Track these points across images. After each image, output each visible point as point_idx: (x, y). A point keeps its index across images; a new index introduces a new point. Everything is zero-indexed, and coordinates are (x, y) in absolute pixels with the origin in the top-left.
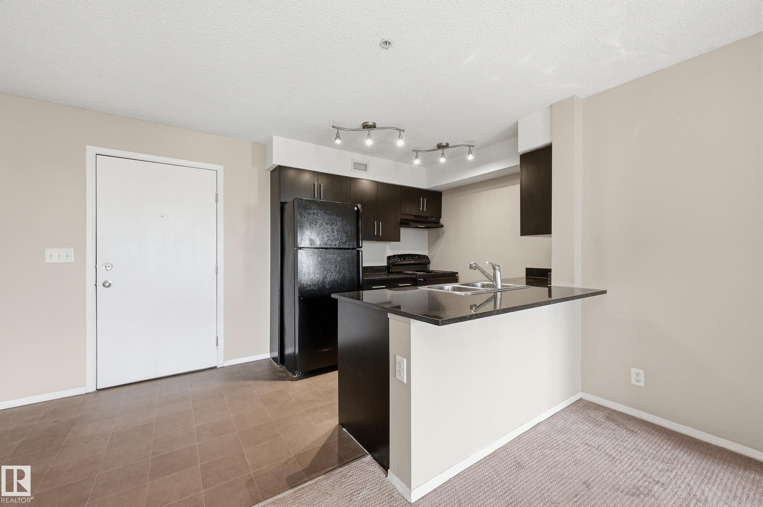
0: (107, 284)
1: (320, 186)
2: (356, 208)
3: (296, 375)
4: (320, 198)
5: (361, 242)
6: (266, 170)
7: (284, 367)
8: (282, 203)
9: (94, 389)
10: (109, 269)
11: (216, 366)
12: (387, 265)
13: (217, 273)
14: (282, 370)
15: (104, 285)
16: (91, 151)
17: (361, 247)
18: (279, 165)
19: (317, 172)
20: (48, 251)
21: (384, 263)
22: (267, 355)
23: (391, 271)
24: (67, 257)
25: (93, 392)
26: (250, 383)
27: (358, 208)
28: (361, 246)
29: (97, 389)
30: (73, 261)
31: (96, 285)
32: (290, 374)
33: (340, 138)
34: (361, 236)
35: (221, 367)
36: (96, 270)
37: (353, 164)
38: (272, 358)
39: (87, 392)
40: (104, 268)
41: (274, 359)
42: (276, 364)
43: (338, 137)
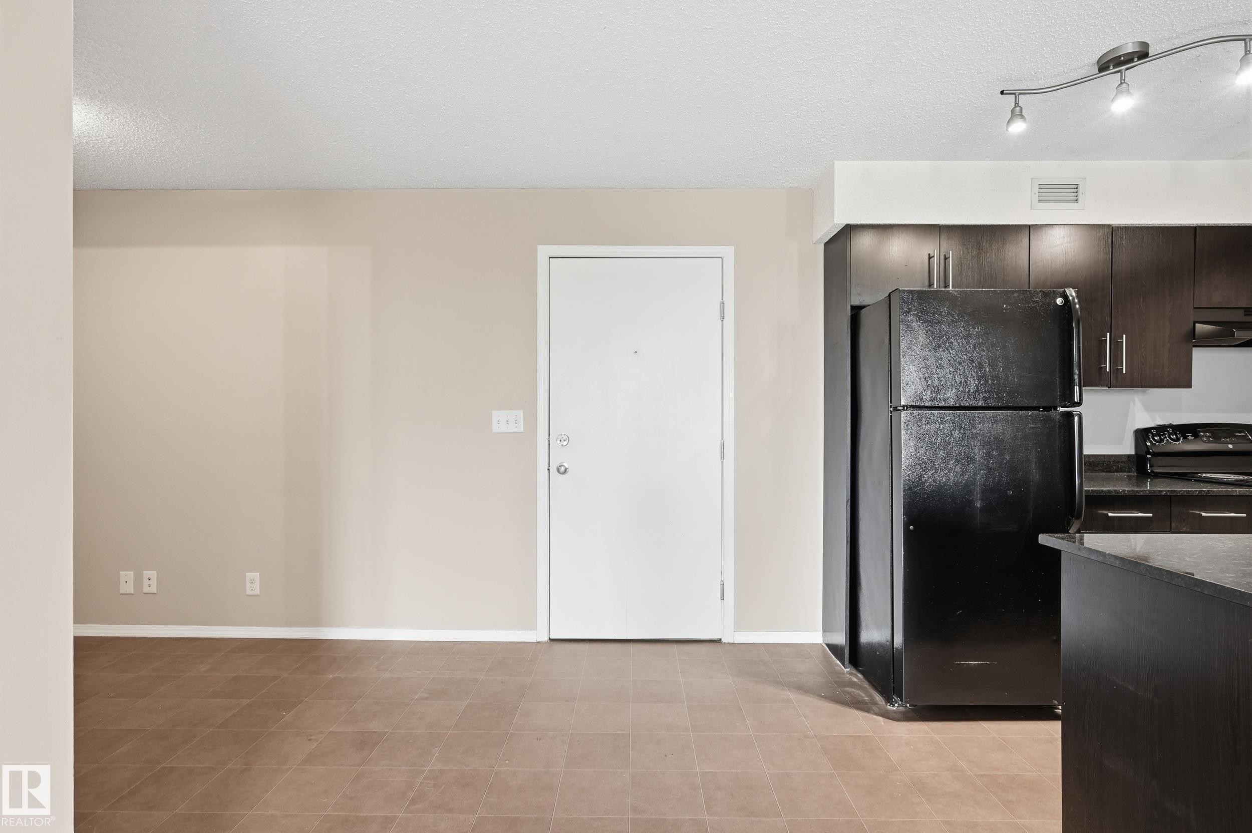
0: (562, 469)
1: (946, 259)
2: (1059, 301)
3: (896, 705)
4: (946, 286)
5: (1077, 388)
6: (814, 241)
7: (860, 675)
8: (853, 308)
9: (545, 638)
10: (565, 443)
11: (721, 639)
12: (1133, 453)
13: (722, 458)
14: (854, 681)
15: (558, 470)
16: (544, 251)
17: (1079, 404)
18: (848, 223)
19: (938, 225)
20: (497, 415)
21: (1127, 448)
22: (815, 637)
23: (1152, 472)
24: (516, 423)
25: (545, 643)
26: (791, 695)
27: (1065, 297)
28: (1076, 399)
29: (550, 639)
30: (522, 430)
31: (549, 470)
32: (879, 699)
33: (1022, 116)
34: (1076, 371)
35: (729, 643)
36: (549, 444)
37: (1036, 190)
38: (828, 645)
39: (538, 641)
40: (559, 442)
41: (835, 649)
42: (838, 662)
43: (1017, 113)
